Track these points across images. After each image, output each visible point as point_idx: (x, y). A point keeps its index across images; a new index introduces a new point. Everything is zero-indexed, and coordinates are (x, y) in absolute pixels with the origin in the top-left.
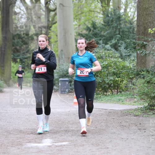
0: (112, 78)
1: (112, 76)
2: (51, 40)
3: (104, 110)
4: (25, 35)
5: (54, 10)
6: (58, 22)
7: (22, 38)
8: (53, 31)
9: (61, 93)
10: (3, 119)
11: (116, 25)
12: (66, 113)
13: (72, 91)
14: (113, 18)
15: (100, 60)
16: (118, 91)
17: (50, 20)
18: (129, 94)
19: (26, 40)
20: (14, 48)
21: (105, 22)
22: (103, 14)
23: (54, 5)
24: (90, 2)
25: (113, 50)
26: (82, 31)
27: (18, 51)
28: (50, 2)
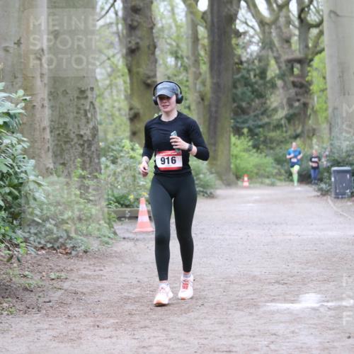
2: (311, 88)
4: (257, 78)
5: (318, 25)
6: (326, 49)
7: (251, 85)
8: (316, 69)
9: (335, 198)
10: (217, 253)
12: (348, 239)
17: (310, 45)
19: (261, 89)
20: (235, 105)
23: (317, 14)
27: (244, 111)
28: (309, 9)
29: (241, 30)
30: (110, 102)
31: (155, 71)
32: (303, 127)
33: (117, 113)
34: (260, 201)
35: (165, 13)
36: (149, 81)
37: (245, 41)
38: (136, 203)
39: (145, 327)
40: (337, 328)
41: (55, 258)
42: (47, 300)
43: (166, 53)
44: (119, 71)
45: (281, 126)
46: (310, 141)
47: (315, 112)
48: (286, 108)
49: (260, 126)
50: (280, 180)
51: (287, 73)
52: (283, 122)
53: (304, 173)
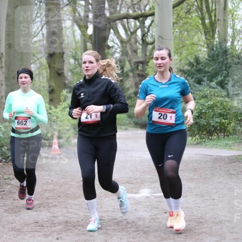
0: (218, 120)
1: (218, 117)
3: (209, 157)
5: (152, 43)
8: (151, 67)
11: (222, 60)
14: (219, 52)
15: (205, 99)
16: (224, 135)
17: (148, 54)
18: (238, 138)
21: (209, 57)
22: (207, 48)
23: (152, 38)
24: (193, 34)
25: (219, 88)
26: (183, 67)
28: (148, 35)
29: (111, 45)
30: (39, 83)
31: (63, 67)
33: (42, 89)
35: (70, 35)
36: (60, 72)
37: (113, 51)
38: (52, 138)
39: (56, 206)
40: (160, 208)
41: (7, 167)
42: (2, 190)
43: (70, 57)
44: (44, 66)
45: (131, 97)
50: (130, 127)
51: (135, 69)
52: (132, 95)
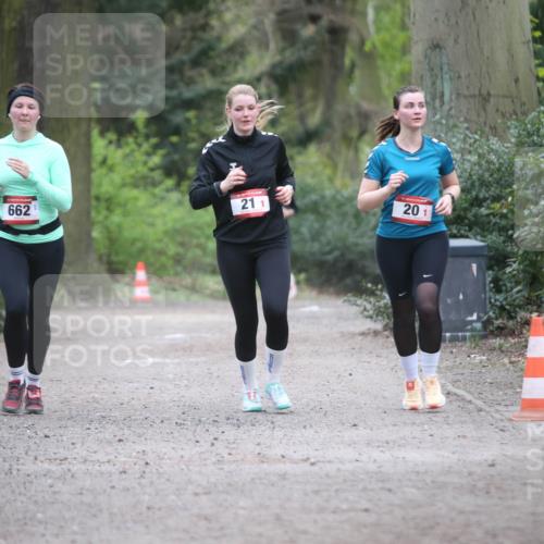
10: (40, 522)
12: (470, 474)
13: (511, 323)
32: (329, 106)
34: (186, 349)
46: (351, 154)
47: (369, 58)
48: (272, 46)
49: (188, 104)
53: (330, 258)
